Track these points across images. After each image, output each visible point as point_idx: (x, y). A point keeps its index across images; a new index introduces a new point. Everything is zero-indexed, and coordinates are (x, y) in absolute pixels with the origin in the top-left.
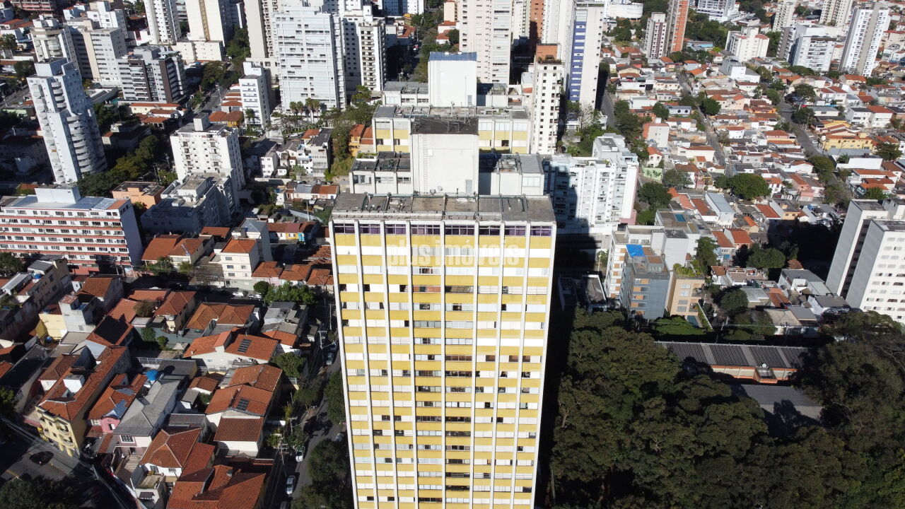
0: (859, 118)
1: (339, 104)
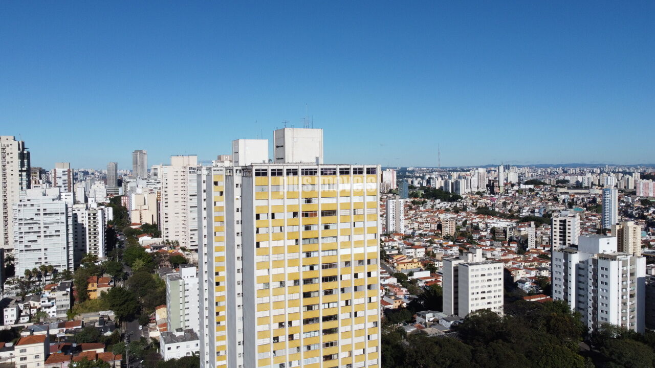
0: (409, 253)
1: (69, 268)
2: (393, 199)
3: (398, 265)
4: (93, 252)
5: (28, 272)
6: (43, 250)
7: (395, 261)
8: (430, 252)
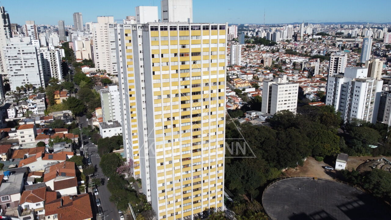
0: (243, 77)
1: (42, 86)
2: (235, 44)
3: (236, 84)
4: (55, 77)
5: (18, 88)
6: (25, 75)
7: (235, 82)
8: (255, 77)
